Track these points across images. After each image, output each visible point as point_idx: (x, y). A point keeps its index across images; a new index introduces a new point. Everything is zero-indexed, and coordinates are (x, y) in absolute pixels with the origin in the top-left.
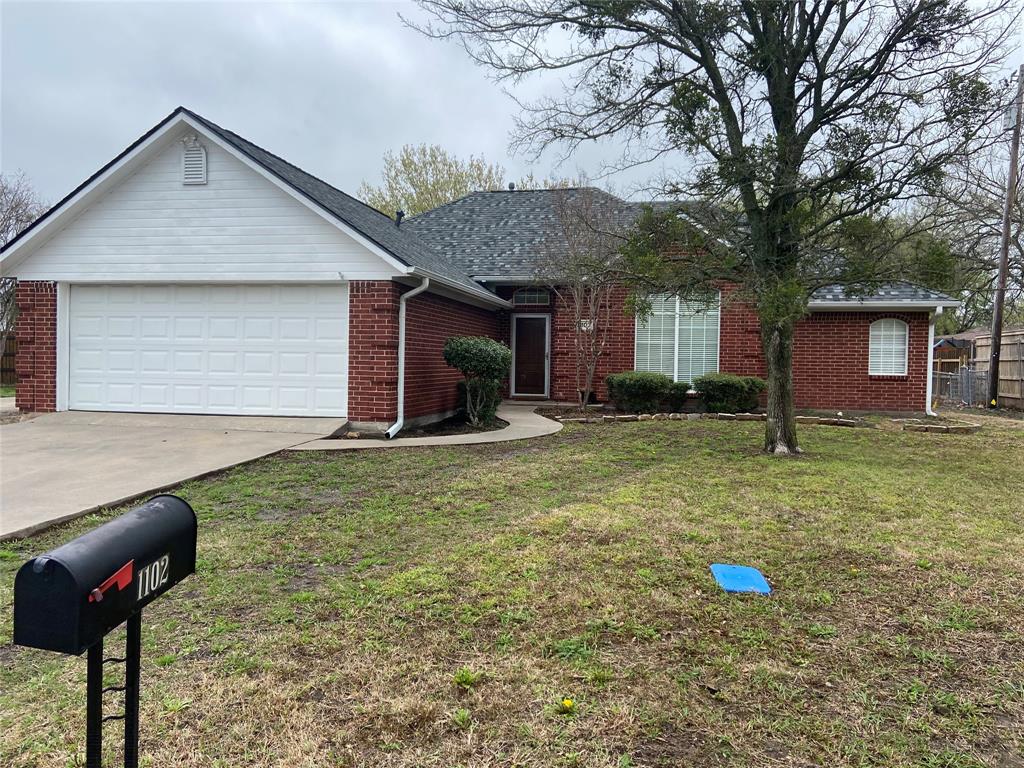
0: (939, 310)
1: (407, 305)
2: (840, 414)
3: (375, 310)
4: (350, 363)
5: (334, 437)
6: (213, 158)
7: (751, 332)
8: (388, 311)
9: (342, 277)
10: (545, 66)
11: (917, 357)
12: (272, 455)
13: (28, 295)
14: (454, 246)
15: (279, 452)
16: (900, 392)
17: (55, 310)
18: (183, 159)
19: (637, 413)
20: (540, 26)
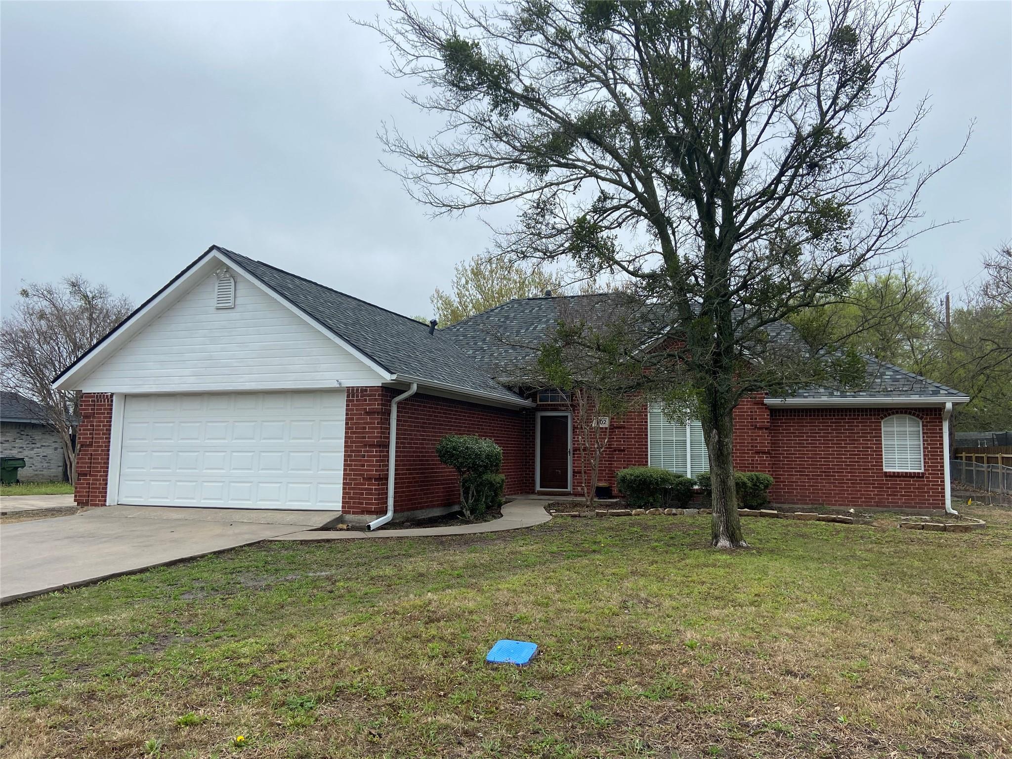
0: (949, 406)
1: (398, 407)
2: (852, 510)
3: (367, 413)
4: (345, 460)
5: (325, 528)
6: (239, 286)
7: (761, 428)
8: (378, 413)
9: (340, 384)
10: (484, 203)
11: (932, 454)
12: (250, 545)
13: (90, 405)
14: (485, 351)
15: (259, 542)
16: (917, 488)
17: (111, 417)
18: (216, 290)
19: (632, 507)
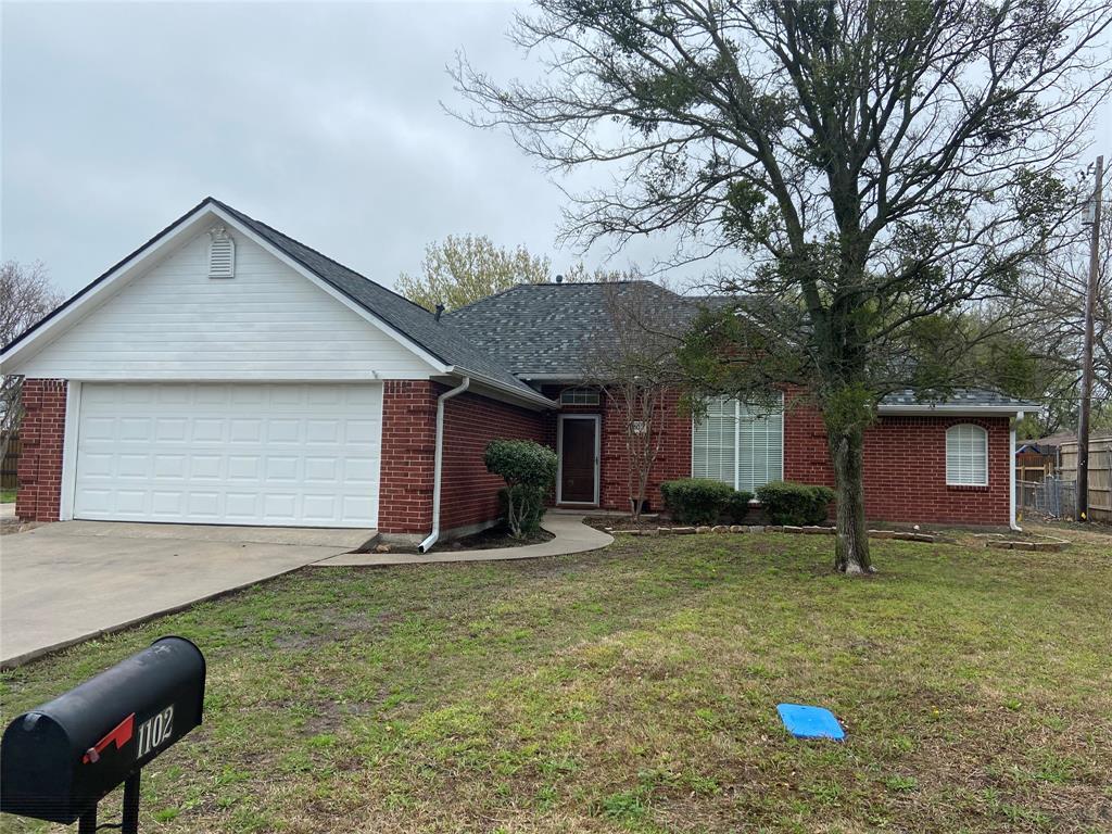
0: (1020, 415)
1: (445, 406)
2: (917, 527)
3: (410, 412)
4: (382, 468)
5: (363, 550)
6: (240, 251)
7: (818, 437)
8: (425, 413)
9: (376, 376)
10: (596, 158)
11: (998, 467)
12: (293, 572)
13: (36, 394)
14: (498, 342)
15: (301, 568)
16: (981, 504)
17: (64, 410)
18: (210, 255)
19: (694, 524)
20: (589, 117)
